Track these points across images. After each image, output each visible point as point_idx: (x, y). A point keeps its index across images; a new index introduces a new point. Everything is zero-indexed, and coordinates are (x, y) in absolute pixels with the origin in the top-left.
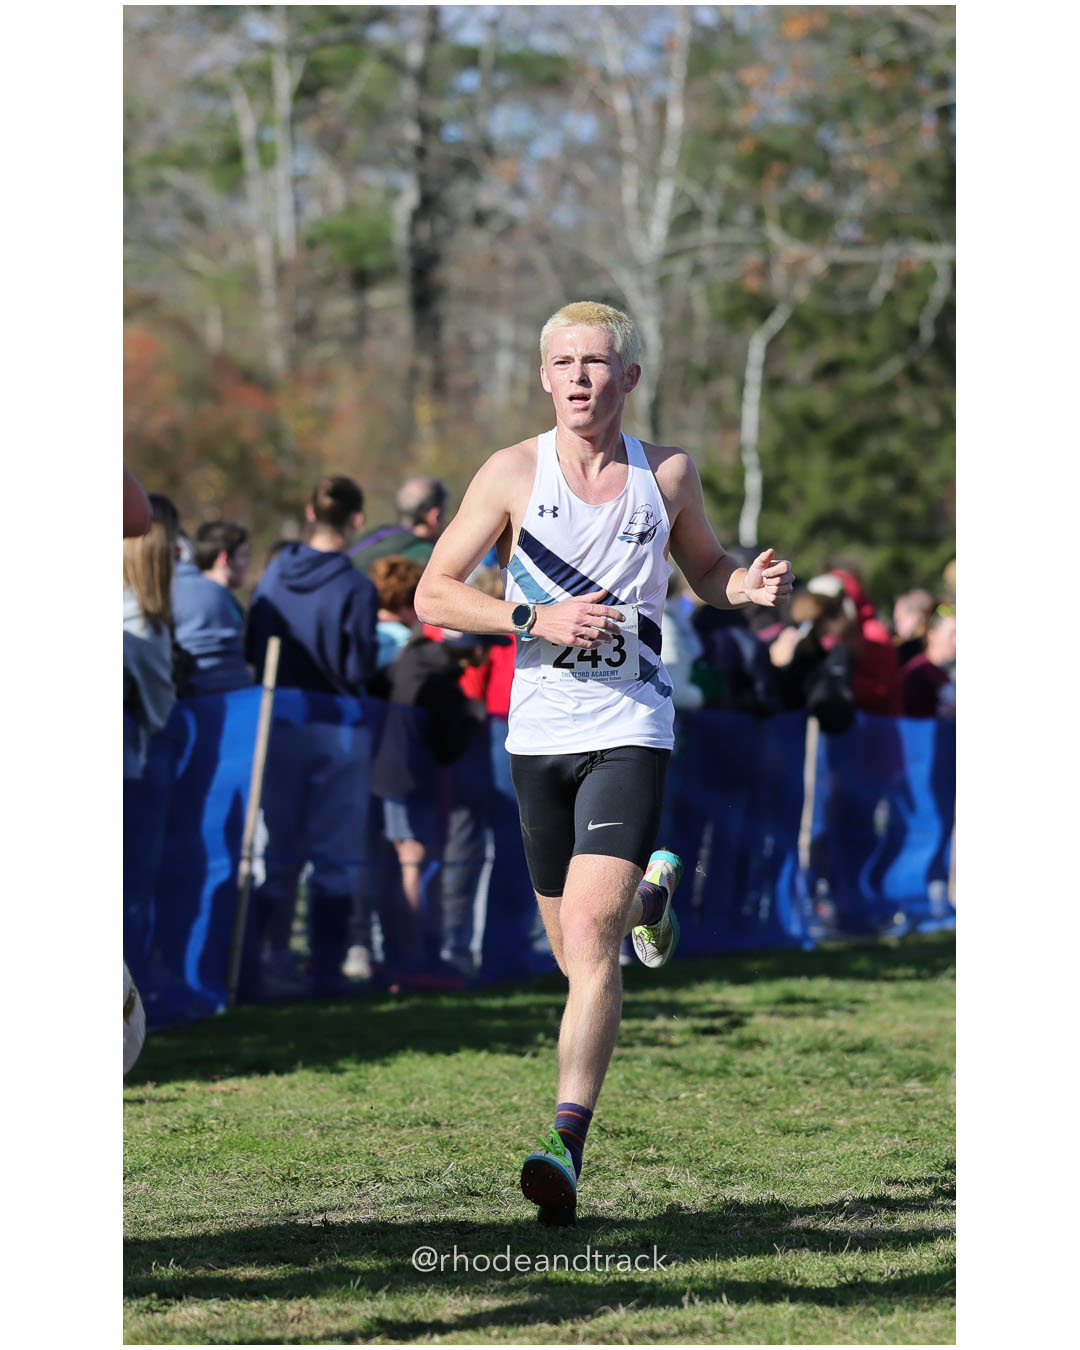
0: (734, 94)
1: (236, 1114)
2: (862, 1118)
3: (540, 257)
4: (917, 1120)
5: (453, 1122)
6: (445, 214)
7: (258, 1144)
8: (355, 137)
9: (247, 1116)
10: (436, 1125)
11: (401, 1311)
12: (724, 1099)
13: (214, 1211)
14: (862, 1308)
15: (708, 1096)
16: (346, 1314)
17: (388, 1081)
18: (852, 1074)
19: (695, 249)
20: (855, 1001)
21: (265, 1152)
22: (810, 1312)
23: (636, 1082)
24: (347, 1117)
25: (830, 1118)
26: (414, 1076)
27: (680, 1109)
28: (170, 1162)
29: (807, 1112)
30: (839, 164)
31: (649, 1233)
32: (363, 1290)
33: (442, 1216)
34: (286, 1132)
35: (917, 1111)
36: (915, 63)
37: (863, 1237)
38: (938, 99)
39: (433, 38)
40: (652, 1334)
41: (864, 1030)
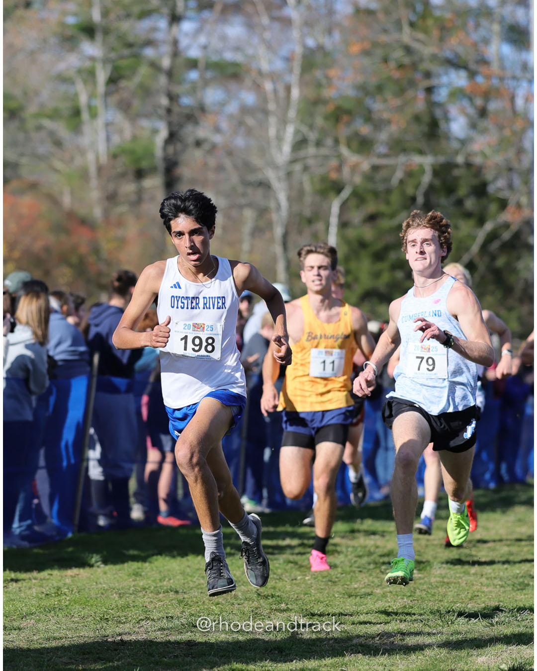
0: (324, 81)
1: (78, 587)
2: (388, 589)
3: (228, 163)
4: (416, 590)
5: (185, 591)
6: (181, 141)
7: (89, 601)
8: (136, 104)
9: (83, 588)
10: (177, 592)
12: (319, 580)
13: (67, 634)
15: (312, 578)
17: (153, 570)
18: (383, 568)
19: (305, 158)
20: (384, 532)
21: (92, 605)
23: (275, 571)
24: (133, 588)
25: (372, 589)
26: (165, 568)
27: (297, 585)
28: (45, 610)
29: (361, 586)
30: (375, 116)
31: (282, 646)
33: (179, 638)
34: (102, 596)
35: (415, 586)
36: (414, 66)
37: (389, 648)
38: (426, 83)
39: (176, 54)
41: (389, 545)
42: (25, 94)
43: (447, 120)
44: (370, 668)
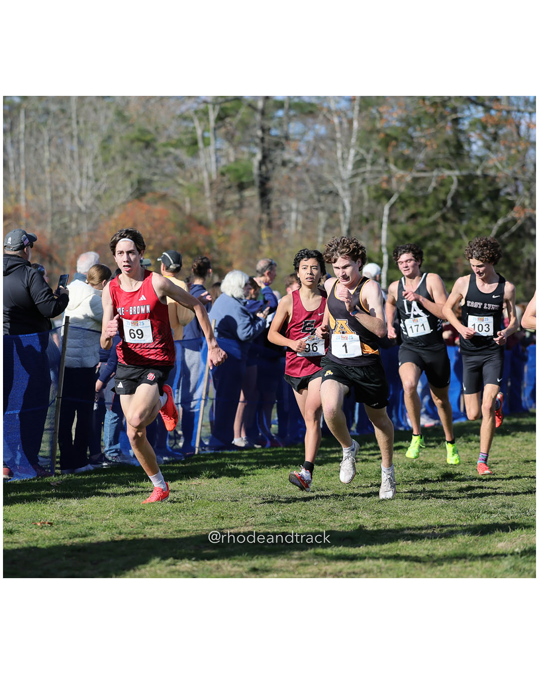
0: (378, 116)
1: (200, 493)
3: (306, 177)
6: (271, 161)
7: (208, 504)
8: (238, 135)
9: (204, 494)
13: (193, 528)
17: (255, 480)
19: (364, 172)
21: (211, 507)
22: (412, 565)
24: (241, 494)
30: (415, 140)
32: (248, 557)
34: (218, 500)
36: (444, 103)
38: (454, 116)
40: (354, 573)
41: (430, 461)
42: (156, 129)
43: (470, 143)
44: (417, 552)
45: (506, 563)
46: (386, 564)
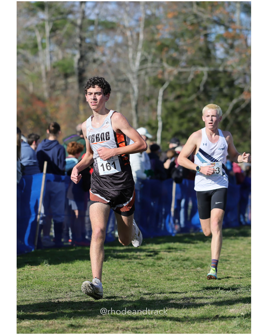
0: (155, 31)
1: (37, 276)
2: (186, 277)
3: (109, 70)
4: (200, 277)
5: (89, 277)
6: (86, 60)
7: (42, 283)
8: (65, 42)
9: (39, 276)
11: (76, 323)
12: (154, 272)
13: (32, 299)
14: (187, 322)
15: (150, 271)
16: (63, 323)
17: (73, 267)
18: (184, 266)
19: (146, 68)
20: (185, 249)
21: (44, 284)
22: (175, 323)
23: (132, 268)
24: (63, 276)
25: (179, 276)
26: (79, 266)
27: (143, 274)
28: (21, 287)
29: (174, 275)
30: (181, 48)
31: (136, 304)
32: (67, 317)
34: (49, 280)
35: (200, 275)
36: (199, 24)
37: (187, 305)
38: (204, 32)
39: (83, 18)
40: (137, 328)
41: (187, 255)
43: (215, 50)
44: (178, 315)
45: (235, 322)
46: (158, 322)
